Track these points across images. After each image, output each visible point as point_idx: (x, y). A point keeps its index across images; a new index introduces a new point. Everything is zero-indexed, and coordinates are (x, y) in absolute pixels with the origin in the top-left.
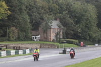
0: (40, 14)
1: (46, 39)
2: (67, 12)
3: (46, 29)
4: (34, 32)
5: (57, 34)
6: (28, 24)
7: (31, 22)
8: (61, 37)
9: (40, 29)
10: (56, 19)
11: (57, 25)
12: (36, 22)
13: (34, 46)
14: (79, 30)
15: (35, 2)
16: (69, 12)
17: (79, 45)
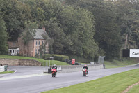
0: (19, 19)
1: (27, 53)
2: (55, 18)
3: (28, 40)
4: (11, 44)
5: (42, 47)
6: (4, 32)
7: (8, 30)
8: (47, 51)
9: (19, 39)
10: (40, 28)
11: (42, 35)
12: (14, 31)
13: (10, 62)
14: (71, 43)
15: (14, 4)
16: (58, 18)
17: (69, 62)
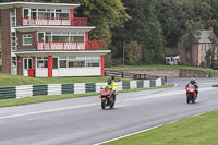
0: (179, 19)
1: (190, 62)
3: (191, 45)
4: (169, 51)
5: (209, 54)
6: (160, 35)
7: (165, 33)
8: (216, 58)
9: (179, 44)
11: (209, 38)
12: (173, 33)
13: (169, 73)
